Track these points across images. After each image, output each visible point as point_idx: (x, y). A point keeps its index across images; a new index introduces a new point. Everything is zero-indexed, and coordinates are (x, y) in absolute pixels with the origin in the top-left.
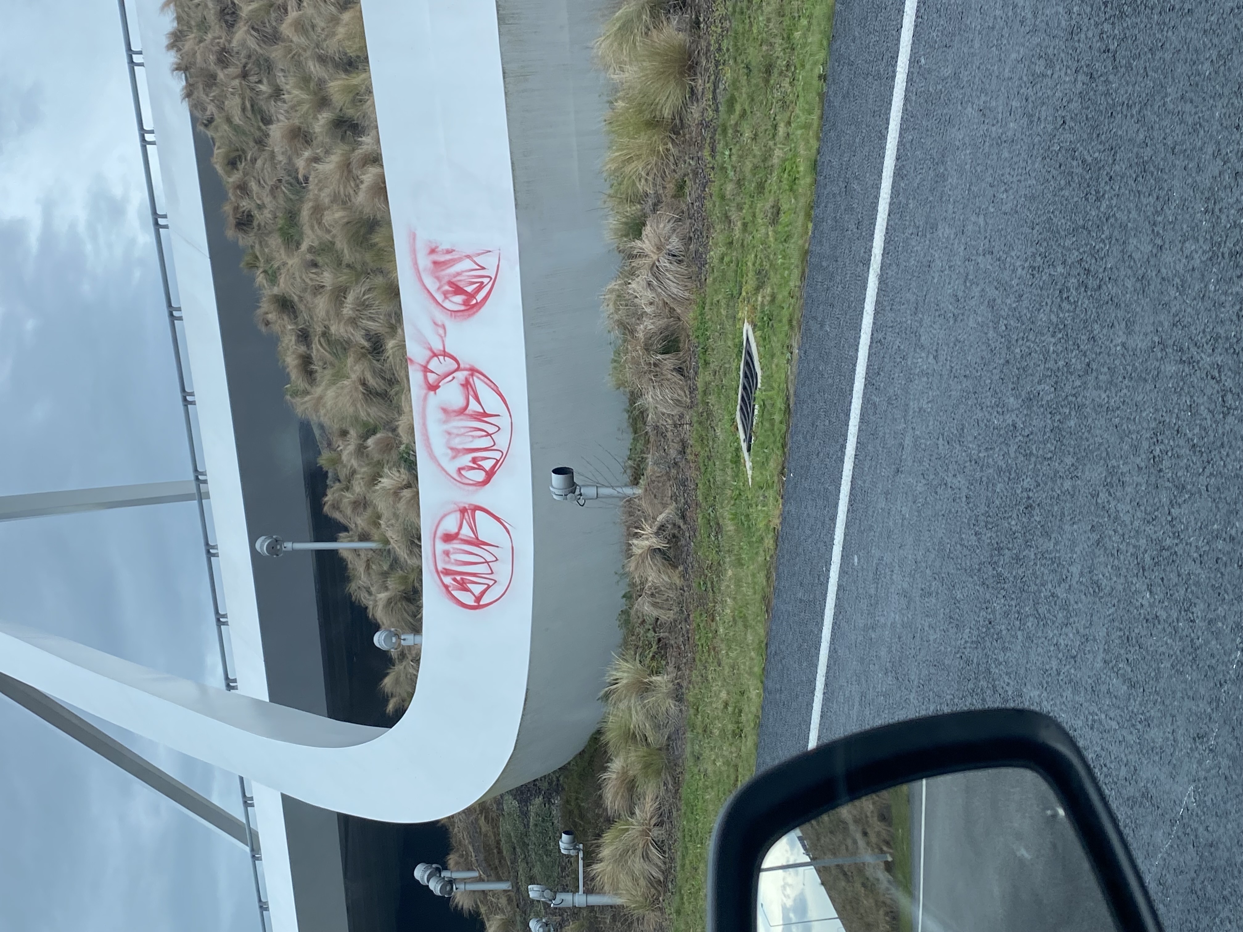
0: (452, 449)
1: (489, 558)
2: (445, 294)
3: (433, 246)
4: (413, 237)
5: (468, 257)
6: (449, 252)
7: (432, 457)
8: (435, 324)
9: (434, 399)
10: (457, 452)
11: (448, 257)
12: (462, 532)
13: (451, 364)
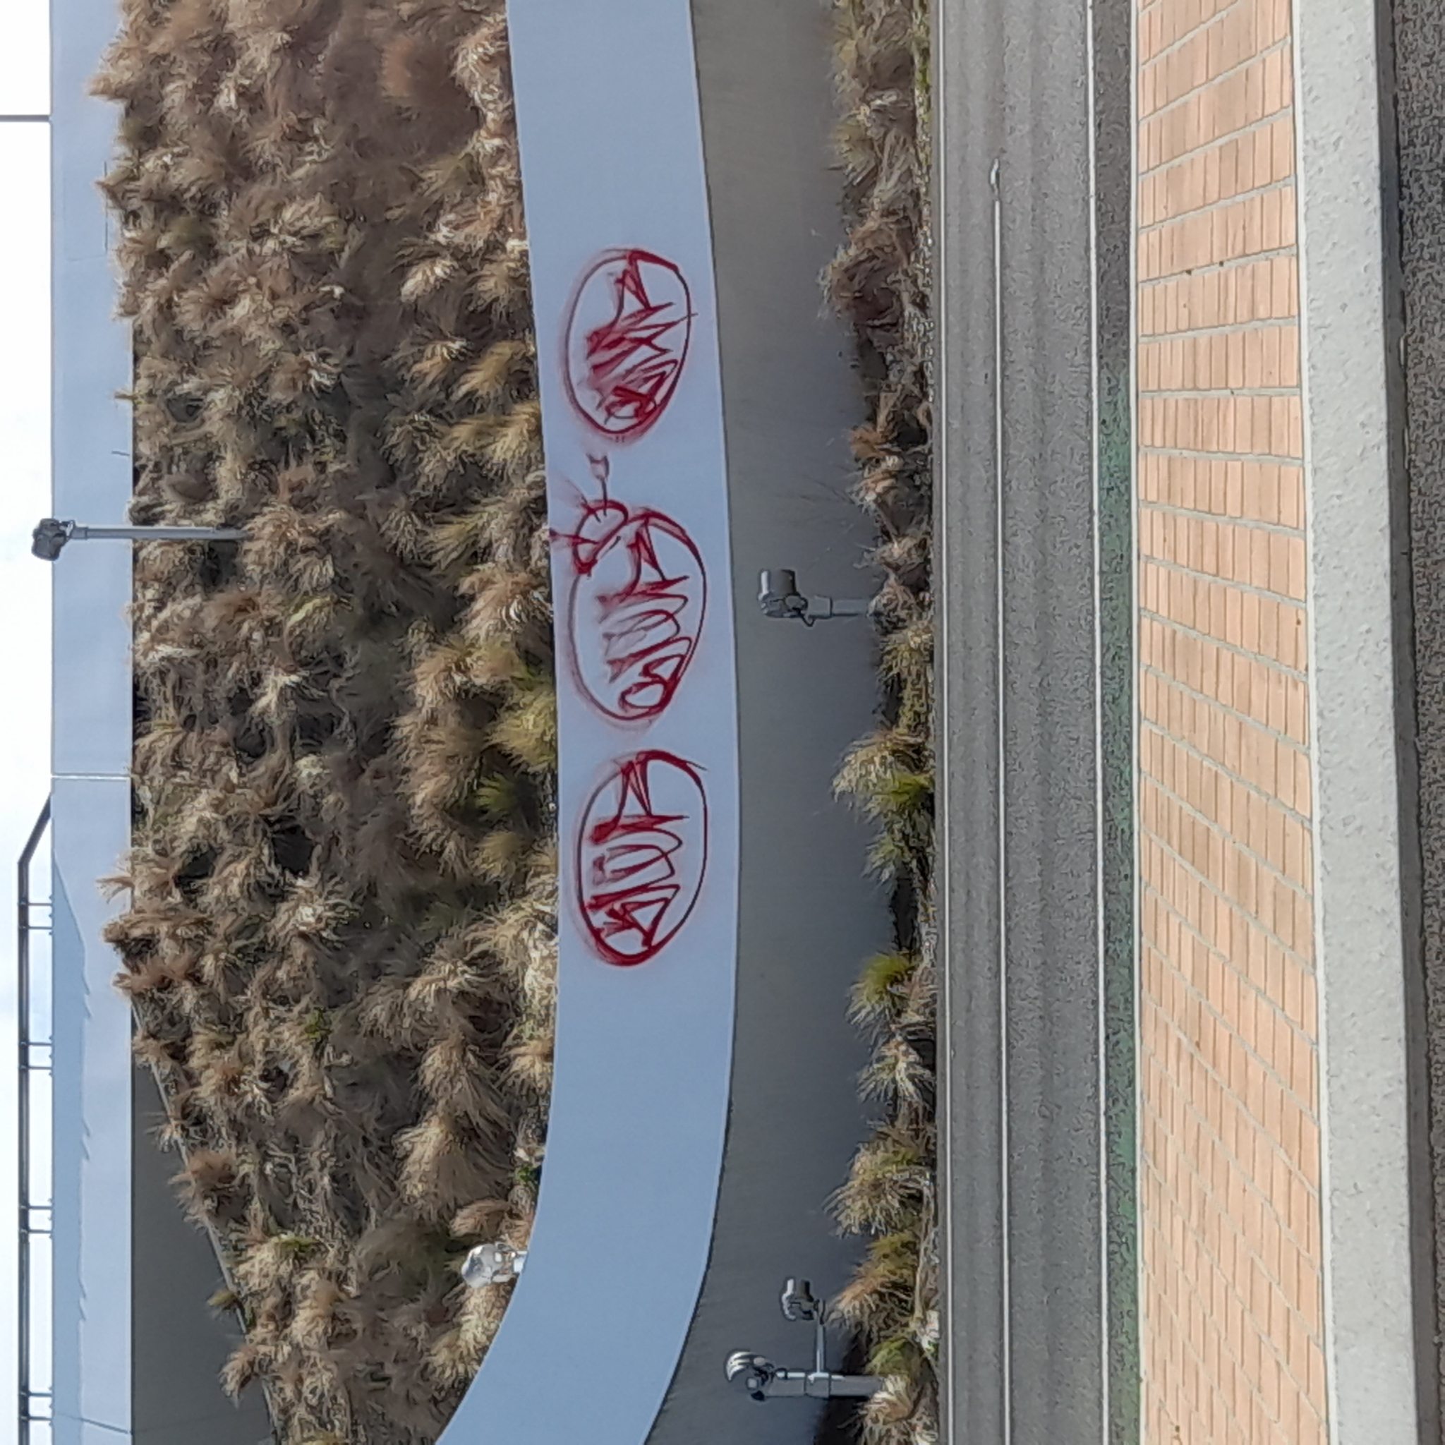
0: (613, 662)
1: (666, 843)
2: (609, 411)
3: (594, 344)
5: (644, 341)
6: (616, 344)
8: (593, 460)
9: (589, 585)
10: (618, 665)
11: (616, 351)
12: (626, 811)
13: (614, 516)
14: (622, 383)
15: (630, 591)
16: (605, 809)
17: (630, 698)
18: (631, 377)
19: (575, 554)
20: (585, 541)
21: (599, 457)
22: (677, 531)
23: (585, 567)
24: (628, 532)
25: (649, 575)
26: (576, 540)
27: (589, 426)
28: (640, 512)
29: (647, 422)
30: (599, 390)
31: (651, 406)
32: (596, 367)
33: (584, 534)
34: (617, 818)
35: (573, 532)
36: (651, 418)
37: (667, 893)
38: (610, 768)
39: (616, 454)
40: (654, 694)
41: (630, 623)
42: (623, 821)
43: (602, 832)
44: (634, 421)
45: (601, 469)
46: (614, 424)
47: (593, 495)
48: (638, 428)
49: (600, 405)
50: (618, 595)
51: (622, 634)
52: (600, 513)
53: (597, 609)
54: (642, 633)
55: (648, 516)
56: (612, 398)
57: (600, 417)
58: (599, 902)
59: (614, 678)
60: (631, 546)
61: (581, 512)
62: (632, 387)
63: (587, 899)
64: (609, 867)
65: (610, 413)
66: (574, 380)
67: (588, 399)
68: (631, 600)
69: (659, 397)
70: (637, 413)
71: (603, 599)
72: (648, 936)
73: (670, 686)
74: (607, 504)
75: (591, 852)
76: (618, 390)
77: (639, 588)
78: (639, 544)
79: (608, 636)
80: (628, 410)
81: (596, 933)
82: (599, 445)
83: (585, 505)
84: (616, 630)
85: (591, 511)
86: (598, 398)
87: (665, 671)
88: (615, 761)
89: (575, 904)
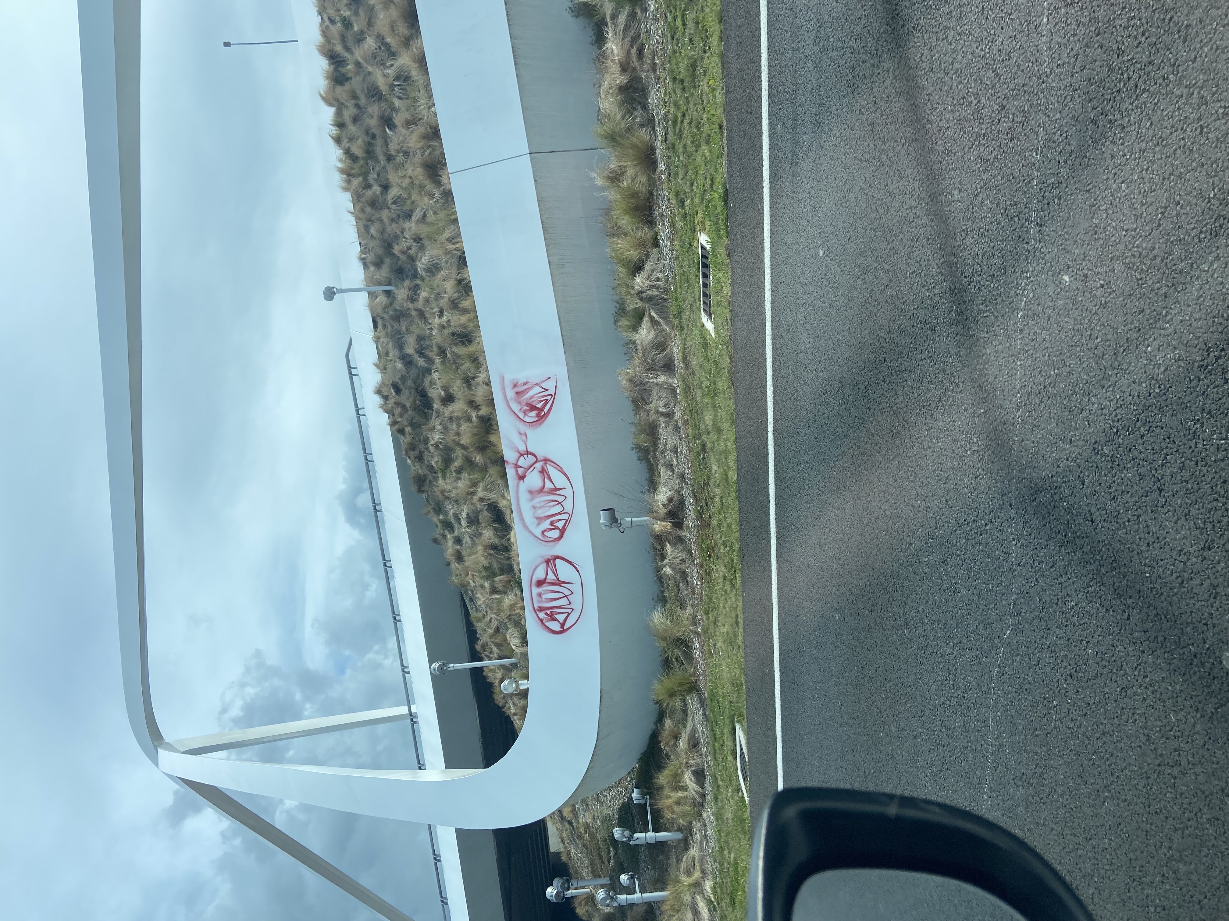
0: (537, 518)
1: (567, 592)
2: (525, 413)
3: (515, 383)
4: (503, 379)
5: (537, 384)
6: (525, 384)
7: (526, 527)
8: (520, 434)
9: (524, 486)
10: (540, 520)
11: (525, 387)
12: (548, 577)
13: (531, 459)
14: (529, 402)
15: (541, 490)
16: (540, 574)
17: (545, 533)
18: (532, 400)
19: (517, 471)
20: (520, 467)
21: (523, 433)
22: (559, 469)
23: (522, 478)
24: (538, 466)
25: (549, 485)
26: (517, 466)
27: (517, 419)
28: (542, 458)
29: (541, 421)
30: (520, 403)
31: (543, 413)
32: (517, 393)
33: (519, 464)
34: (545, 579)
35: (515, 462)
36: (544, 418)
37: (570, 611)
38: (540, 560)
39: (530, 432)
40: (555, 534)
41: (543, 504)
42: (547, 581)
43: (540, 583)
44: (536, 419)
45: (524, 438)
46: (527, 419)
47: (522, 448)
48: (539, 422)
49: (520, 410)
50: (537, 491)
51: (540, 507)
52: (525, 456)
53: (528, 496)
54: (548, 508)
55: (546, 460)
56: (525, 408)
57: (521, 415)
58: (541, 609)
59: (539, 524)
60: (540, 472)
61: (517, 455)
62: (534, 404)
63: (536, 607)
64: (544, 597)
65: (525, 415)
66: (509, 398)
67: (515, 407)
68: (542, 494)
69: (546, 410)
70: (538, 415)
71: (530, 492)
72: (562, 625)
73: (563, 531)
74: (528, 453)
75: (535, 591)
76: (528, 404)
77: (544, 490)
78: (543, 471)
79: (534, 507)
80: (534, 413)
81: (541, 620)
82: (523, 428)
83: (519, 452)
84: (538, 505)
85: (522, 455)
86: (520, 407)
87: (560, 525)
88: (542, 557)
89: (531, 608)
